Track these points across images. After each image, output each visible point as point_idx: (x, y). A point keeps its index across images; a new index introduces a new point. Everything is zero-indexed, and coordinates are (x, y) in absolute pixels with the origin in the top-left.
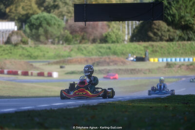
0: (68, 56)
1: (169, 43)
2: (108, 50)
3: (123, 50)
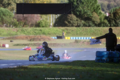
0: (15, 35)
1: (77, 28)
2: (40, 32)
3: (49, 32)
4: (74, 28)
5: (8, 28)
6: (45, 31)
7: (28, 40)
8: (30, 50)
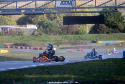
0: (61, 41)
2: (79, 38)
3: (86, 38)
4: (105, 34)
5: (55, 36)
6: (83, 37)
7: (70, 44)
8: (72, 52)
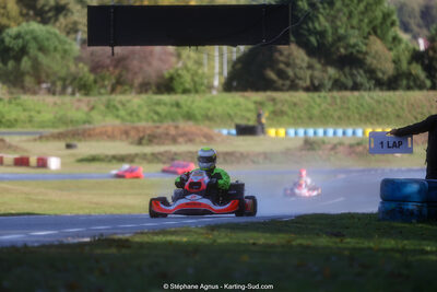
0: (84, 122)
1: (311, 94)
2: (175, 109)
3: (209, 109)
4: (301, 95)
5: (57, 99)
6: (194, 106)
7: (130, 140)
8: (137, 177)
